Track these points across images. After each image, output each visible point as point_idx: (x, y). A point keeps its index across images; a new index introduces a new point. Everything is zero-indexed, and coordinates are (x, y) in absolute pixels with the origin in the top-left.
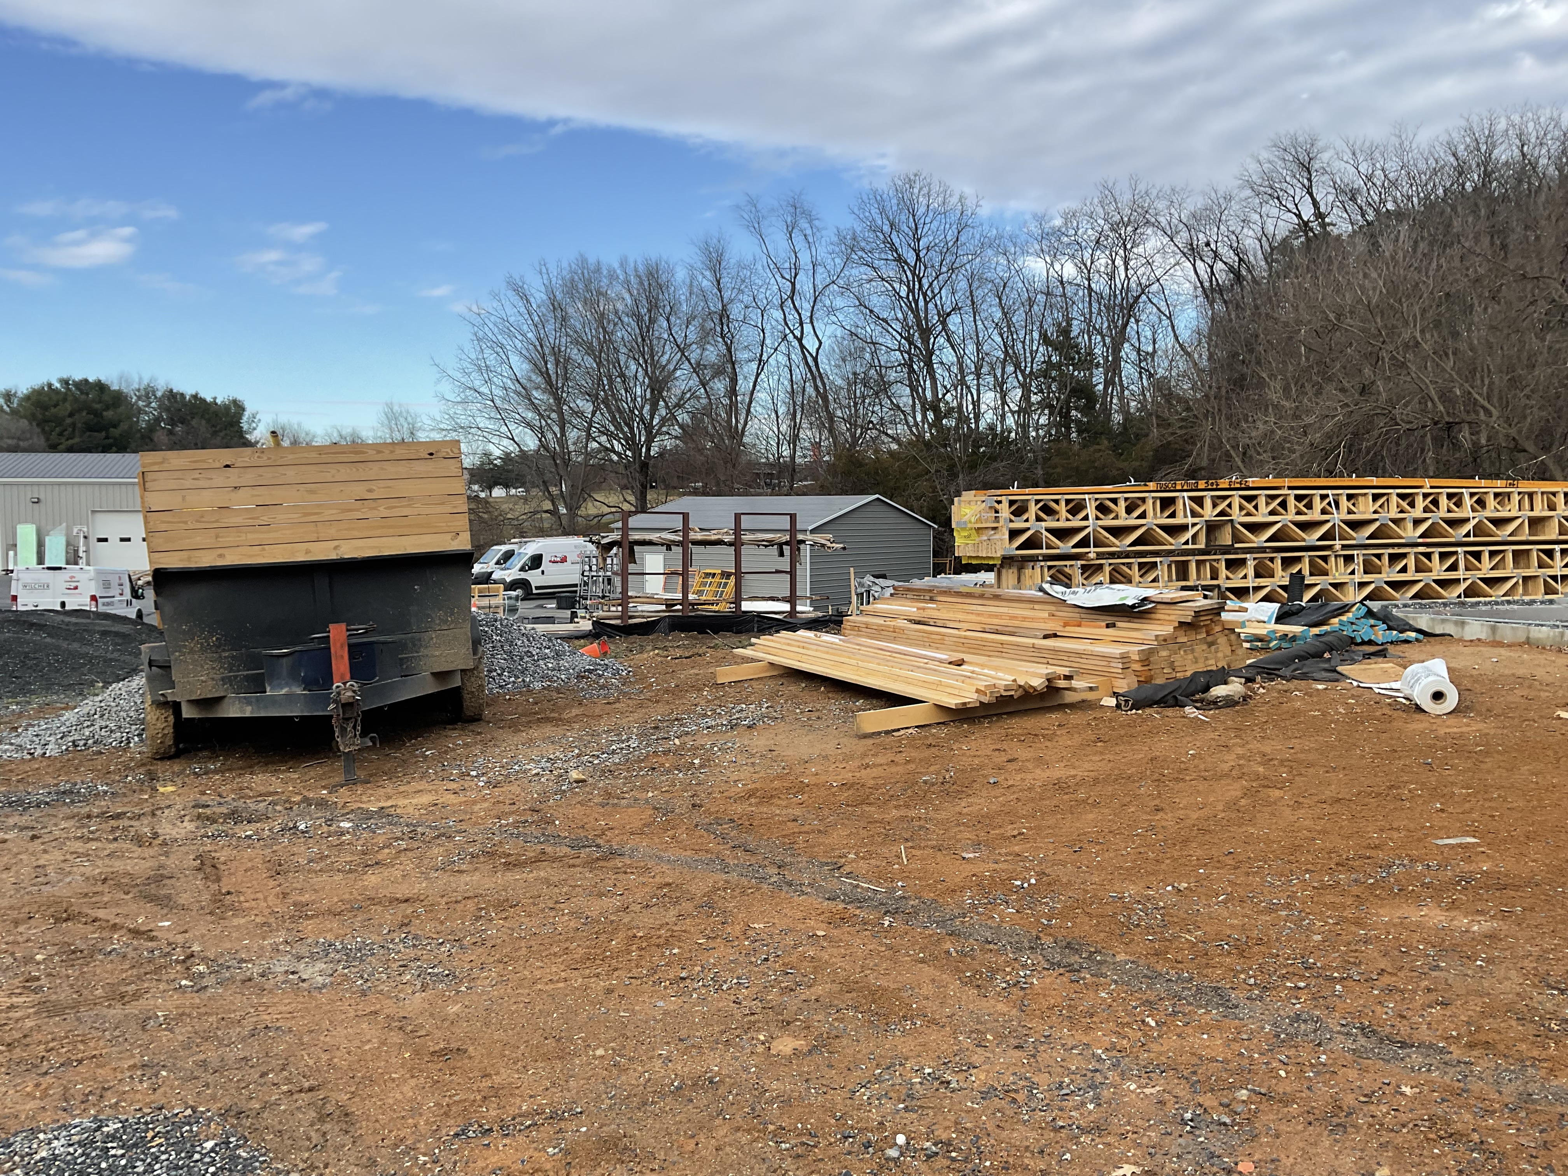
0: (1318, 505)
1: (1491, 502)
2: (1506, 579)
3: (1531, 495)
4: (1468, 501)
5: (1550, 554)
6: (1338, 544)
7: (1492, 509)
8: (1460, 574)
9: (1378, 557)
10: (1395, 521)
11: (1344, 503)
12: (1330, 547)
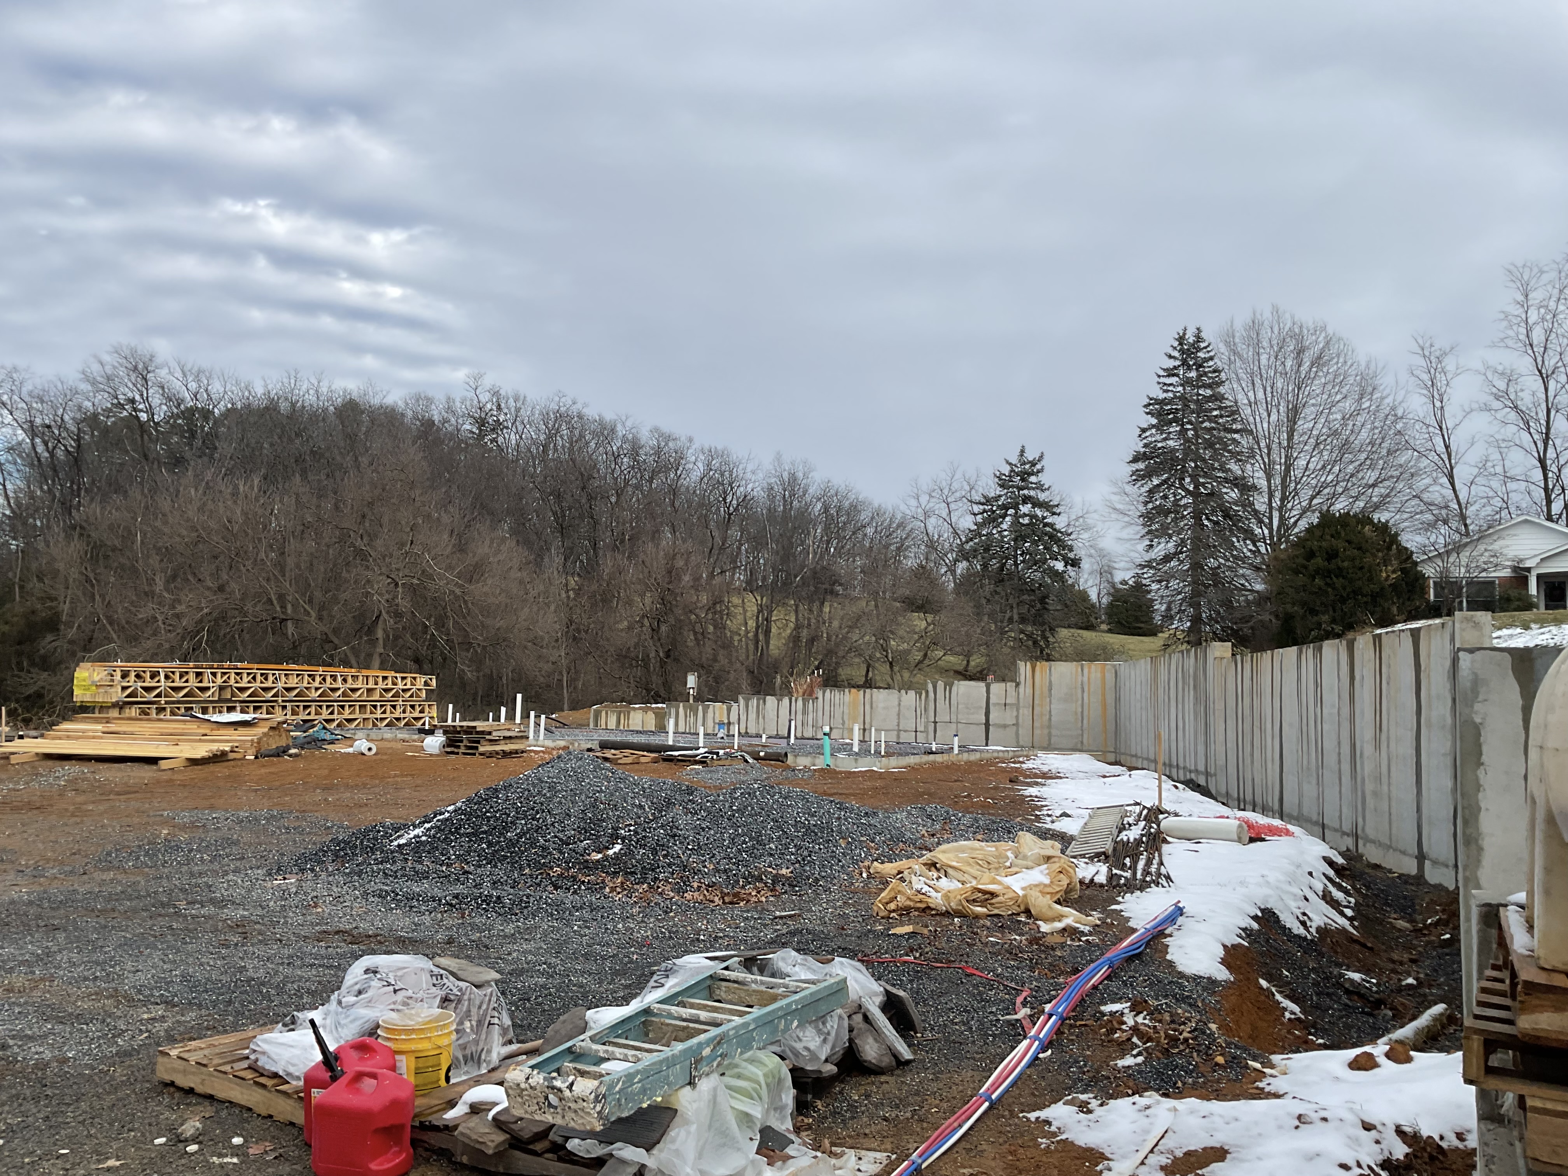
0: (271, 678)
1: (350, 680)
2: (355, 719)
3: (367, 677)
4: (339, 679)
5: (375, 707)
6: (280, 699)
7: (350, 684)
8: (335, 716)
9: (298, 706)
10: (307, 688)
11: (283, 678)
12: (276, 701)
